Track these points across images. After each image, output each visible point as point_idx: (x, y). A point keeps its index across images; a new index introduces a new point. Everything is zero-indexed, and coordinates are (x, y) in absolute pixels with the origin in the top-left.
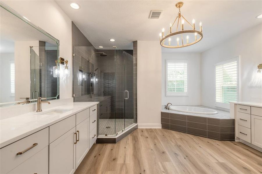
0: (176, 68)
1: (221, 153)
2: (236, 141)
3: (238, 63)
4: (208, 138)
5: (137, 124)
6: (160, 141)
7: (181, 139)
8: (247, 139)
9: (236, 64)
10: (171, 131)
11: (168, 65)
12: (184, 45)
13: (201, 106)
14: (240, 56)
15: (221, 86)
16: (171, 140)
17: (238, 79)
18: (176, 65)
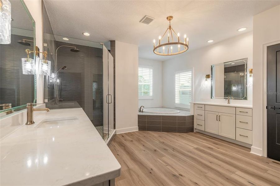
0: (143, 73)
1: (193, 142)
2: (194, 131)
3: (192, 72)
4: (178, 132)
5: (115, 130)
6: (146, 142)
7: (160, 136)
8: (202, 128)
9: (191, 73)
10: (148, 131)
11: (139, 69)
12: (169, 54)
13: (162, 107)
14: (193, 68)
15: (179, 90)
16: (154, 139)
17: (192, 85)
18: (143, 70)
